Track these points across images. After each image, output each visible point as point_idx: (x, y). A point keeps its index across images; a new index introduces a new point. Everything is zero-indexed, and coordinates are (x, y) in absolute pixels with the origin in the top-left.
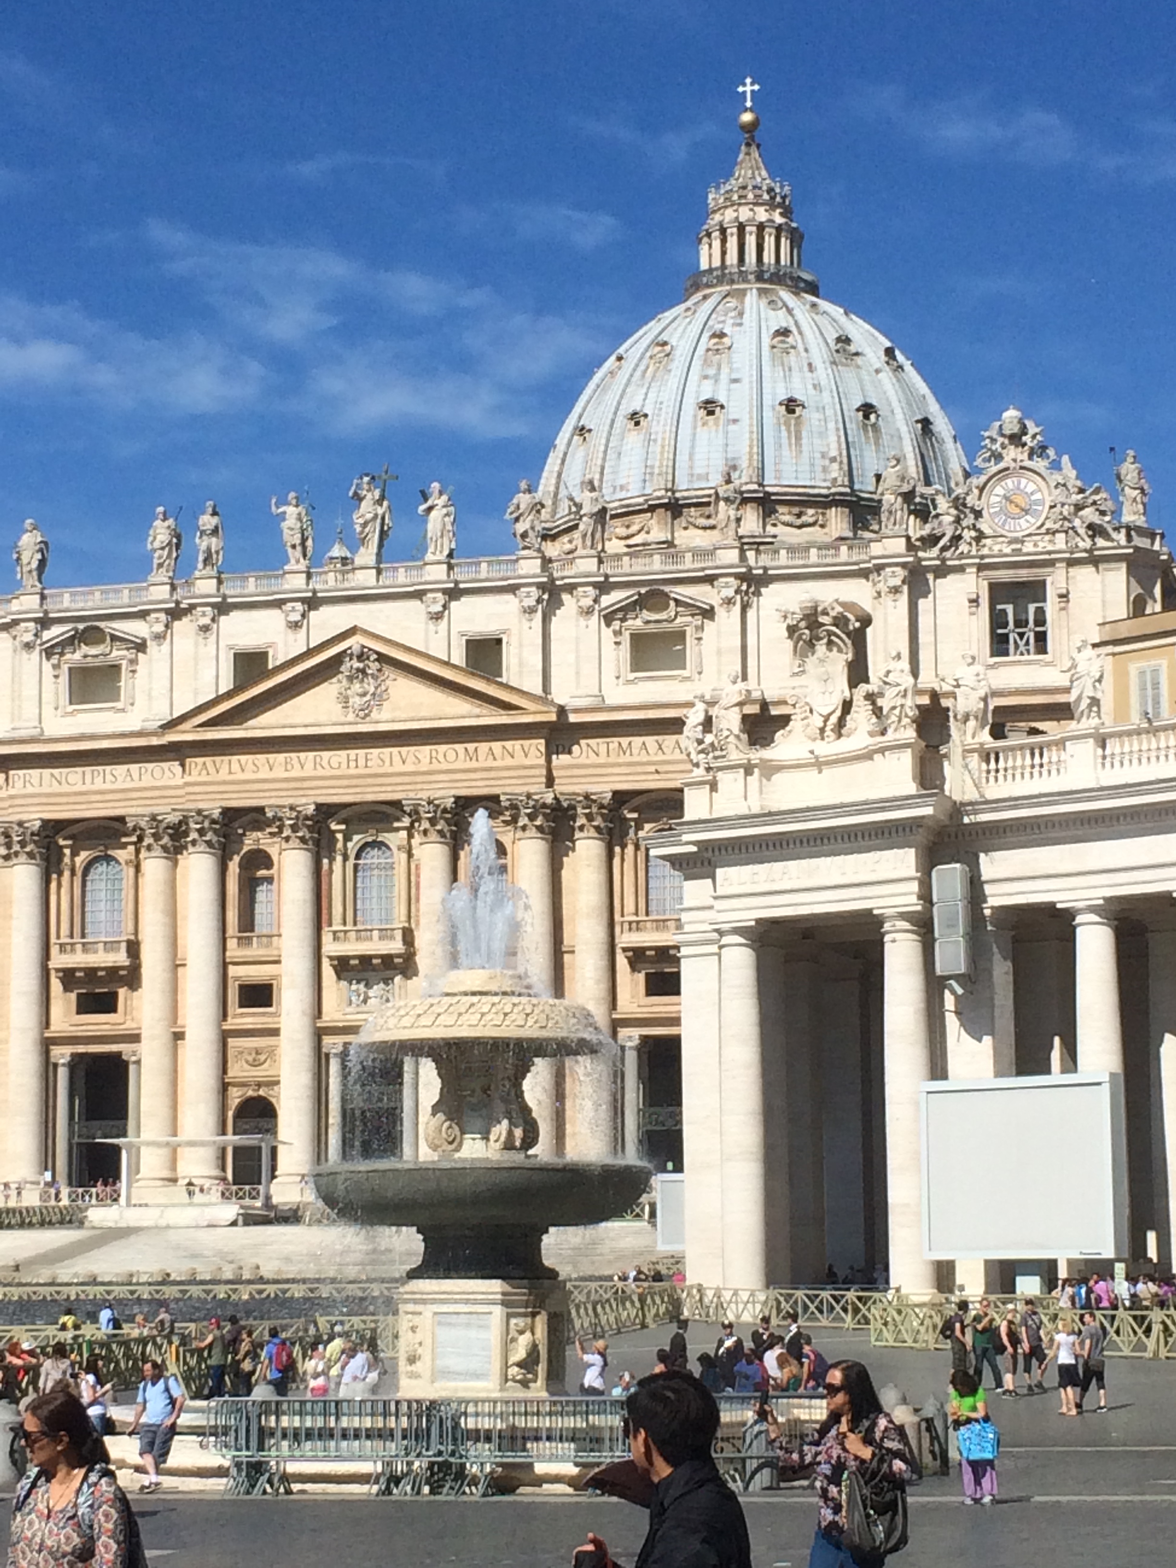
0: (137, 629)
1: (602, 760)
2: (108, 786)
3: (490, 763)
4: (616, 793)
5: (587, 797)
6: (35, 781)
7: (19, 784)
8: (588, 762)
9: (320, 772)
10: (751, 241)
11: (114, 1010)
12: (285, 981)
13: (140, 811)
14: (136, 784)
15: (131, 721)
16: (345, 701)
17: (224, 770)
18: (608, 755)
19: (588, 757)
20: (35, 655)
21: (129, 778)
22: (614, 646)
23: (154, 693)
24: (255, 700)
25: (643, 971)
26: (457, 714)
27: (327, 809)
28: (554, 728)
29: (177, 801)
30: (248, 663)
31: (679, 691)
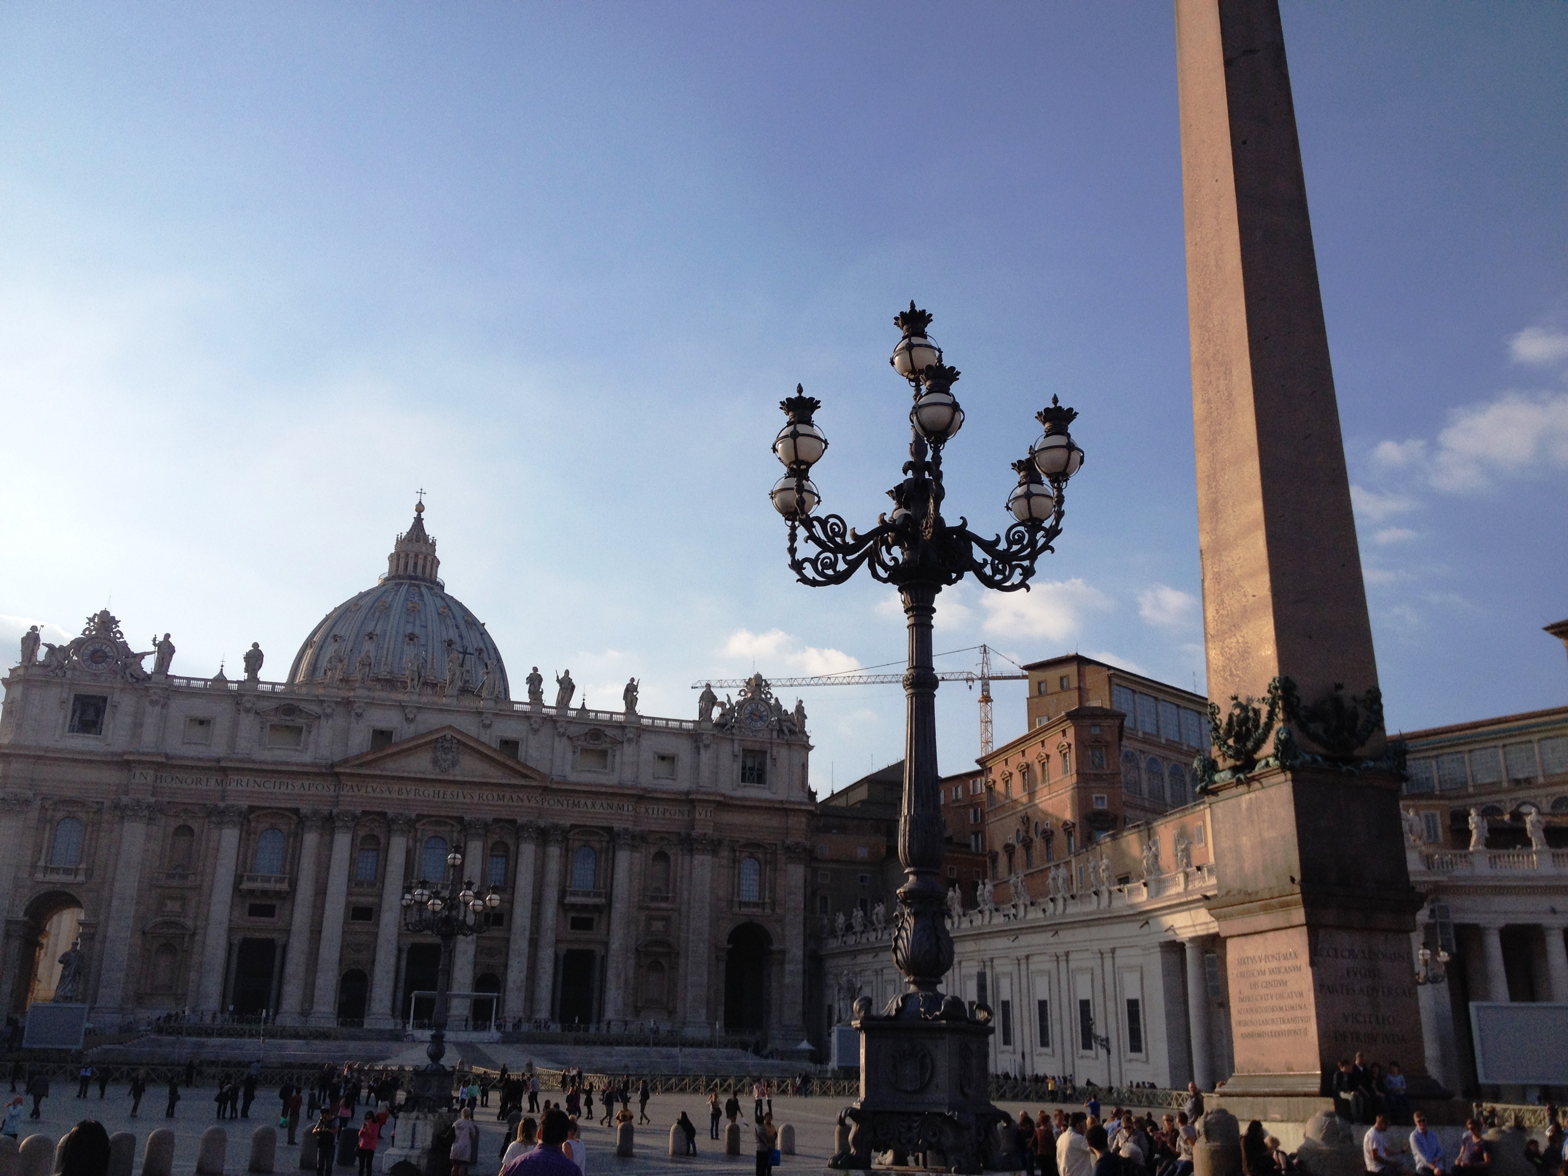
0: (315, 708)
1: (564, 808)
2: (289, 791)
3: (511, 803)
4: (572, 825)
5: (556, 825)
6: (244, 784)
7: (234, 784)
8: (557, 808)
9: (418, 797)
11: (273, 916)
12: (385, 906)
13: (308, 806)
14: (307, 792)
15: (307, 758)
16: (435, 762)
17: (363, 791)
18: (568, 806)
19: (558, 806)
20: (252, 716)
21: (302, 788)
22: (572, 753)
23: (322, 744)
24: (388, 756)
25: (571, 915)
26: (495, 775)
27: (420, 817)
28: (545, 789)
29: (337, 803)
30: (382, 736)
31: (603, 779)
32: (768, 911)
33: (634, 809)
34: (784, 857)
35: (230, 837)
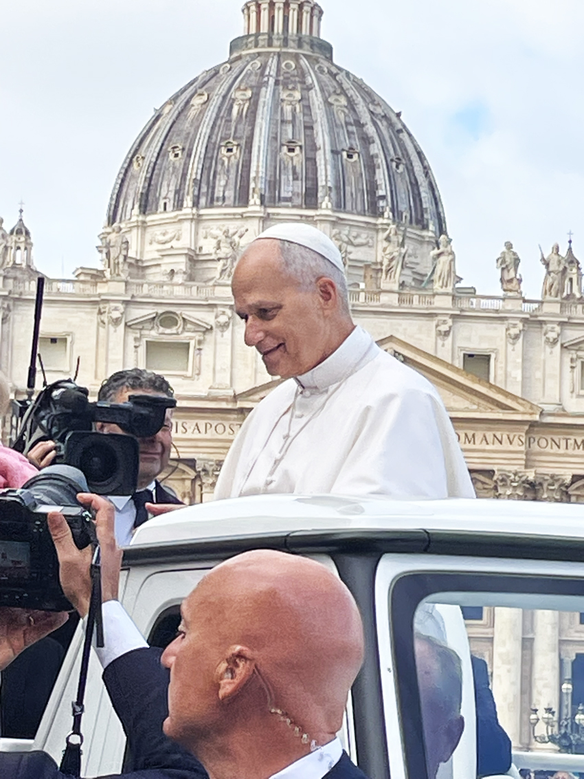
0: (204, 316)
1: (562, 451)
3: (484, 446)
4: (574, 476)
5: (552, 476)
8: (552, 451)
10: (293, 15)
13: (205, 456)
14: (202, 436)
15: (200, 387)
18: (567, 448)
19: (552, 448)
20: (121, 329)
21: (196, 431)
22: (570, 369)
23: (218, 368)
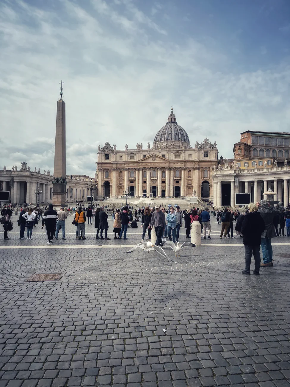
0: (136, 153)
2: (133, 165)
3: (164, 165)
4: (174, 167)
7: (126, 165)
9: (151, 165)
10: (172, 119)
11: (133, 183)
12: (147, 181)
14: (136, 165)
15: (135, 160)
16: (153, 159)
17: (143, 164)
18: (174, 164)
20: (127, 155)
22: (174, 156)
23: (137, 158)
24: (146, 159)
25: (175, 181)
26: (162, 161)
27: (151, 168)
28: (169, 162)
29: (139, 167)
30: (145, 156)
31: (179, 159)
32: (209, 178)
33: (185, 164)
34: (212, 170)
35: (126, 173)
